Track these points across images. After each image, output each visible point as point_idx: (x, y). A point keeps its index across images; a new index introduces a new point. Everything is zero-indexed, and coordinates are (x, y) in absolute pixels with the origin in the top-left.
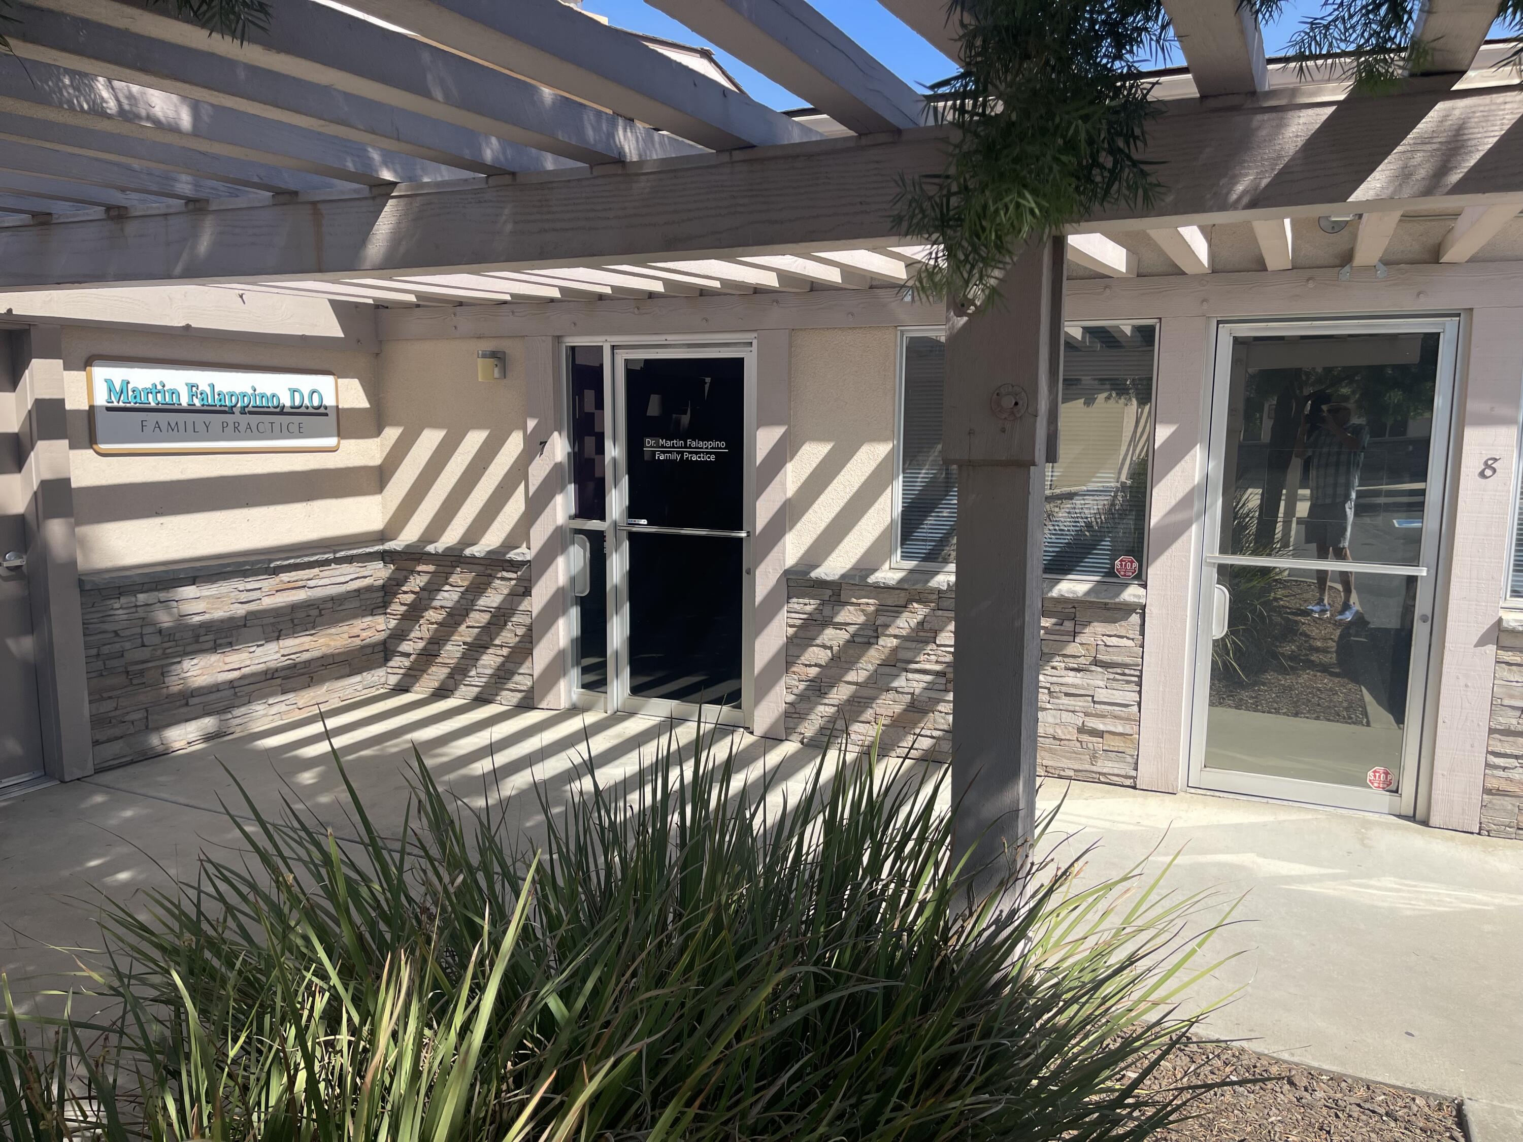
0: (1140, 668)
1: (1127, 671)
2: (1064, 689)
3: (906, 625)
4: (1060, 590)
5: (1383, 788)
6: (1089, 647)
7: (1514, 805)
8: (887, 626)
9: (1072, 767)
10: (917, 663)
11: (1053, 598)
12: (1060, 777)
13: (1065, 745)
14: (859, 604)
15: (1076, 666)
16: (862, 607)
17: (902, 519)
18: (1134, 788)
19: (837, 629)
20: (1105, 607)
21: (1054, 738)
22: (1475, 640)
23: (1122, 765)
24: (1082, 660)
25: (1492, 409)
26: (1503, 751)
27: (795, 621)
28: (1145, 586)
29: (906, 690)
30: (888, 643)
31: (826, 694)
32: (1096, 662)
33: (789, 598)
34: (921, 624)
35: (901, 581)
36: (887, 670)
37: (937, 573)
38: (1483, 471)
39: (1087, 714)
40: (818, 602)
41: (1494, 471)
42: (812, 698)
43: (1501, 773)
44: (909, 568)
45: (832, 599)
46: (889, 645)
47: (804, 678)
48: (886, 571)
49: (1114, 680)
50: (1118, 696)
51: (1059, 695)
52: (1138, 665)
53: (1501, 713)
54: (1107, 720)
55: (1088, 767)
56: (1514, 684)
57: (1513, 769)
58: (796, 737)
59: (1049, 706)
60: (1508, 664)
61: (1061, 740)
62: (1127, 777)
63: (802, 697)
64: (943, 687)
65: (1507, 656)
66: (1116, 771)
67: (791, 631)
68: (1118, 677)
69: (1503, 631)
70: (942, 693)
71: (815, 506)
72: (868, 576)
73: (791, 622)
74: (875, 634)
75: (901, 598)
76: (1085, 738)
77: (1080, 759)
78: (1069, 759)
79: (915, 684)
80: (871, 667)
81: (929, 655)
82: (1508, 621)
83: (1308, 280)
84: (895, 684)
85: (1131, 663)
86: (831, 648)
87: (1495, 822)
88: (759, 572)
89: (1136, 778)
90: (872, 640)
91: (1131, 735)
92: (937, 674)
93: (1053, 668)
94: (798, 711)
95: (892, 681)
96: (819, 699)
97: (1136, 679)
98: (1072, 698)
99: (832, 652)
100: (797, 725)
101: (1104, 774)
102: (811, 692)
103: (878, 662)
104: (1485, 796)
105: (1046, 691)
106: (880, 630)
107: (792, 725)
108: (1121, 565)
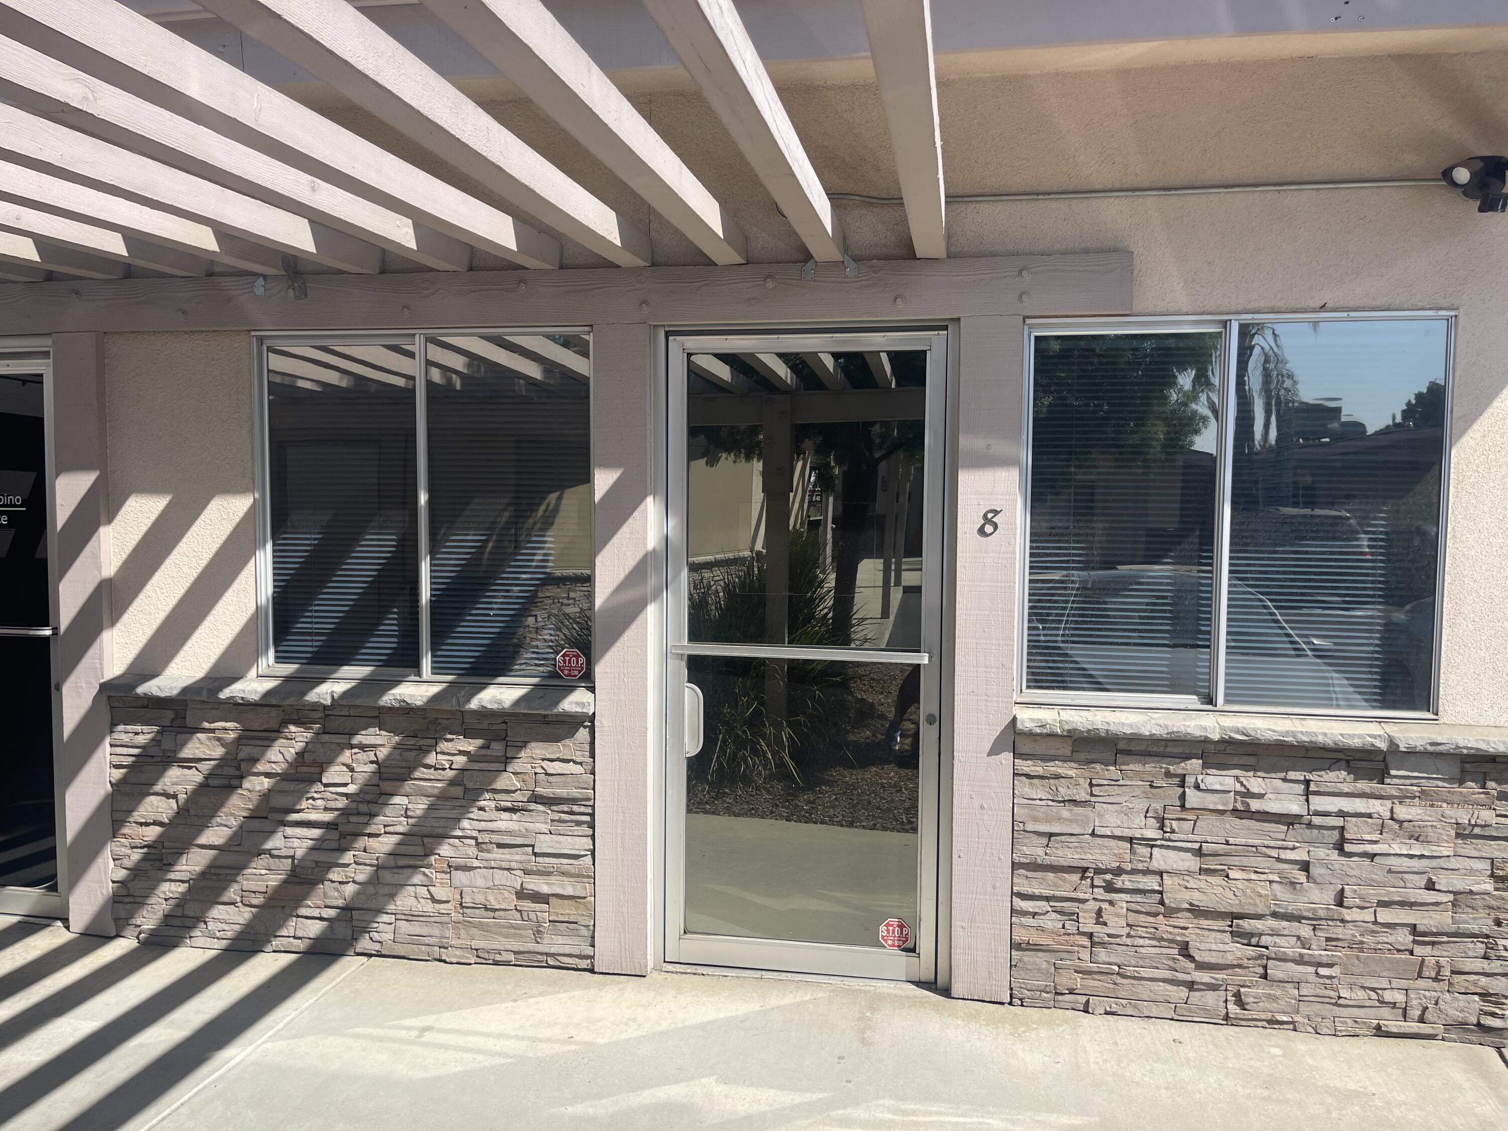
0: (591, 803)
1: (576, 808)
2: (495, 838)
3: (280, 758)
4: (480, 700)
5: (899, 946)
6: (526, 777)
7: (1048, 962)
8: (255, 760)
9: (510, 948)
10: (298, 811)
11: (473, 712)
12: (496, 963)
13: (500, 918)
14: (213, 731)
15: (509, 804)
16: (218, 734)
17: (274, 604)
18: (592, 971)
19: (183, 767)
20: (546, 720)
21: (486, 909)
22: (988, 746)
23: (575, 940)
24: (517, 796)
25: (988, 446)
26: (1030, 891)
27: (122, 758)
28: (592, 689)
29: (284, 852)
30: (256, 785)
31: (171, 865)
32: (536, 799)
33: (113, 725)
34: (300, 755)
35: (269, 693)
36: (256, 824)
37: (322, 680)
38: (983, 527)
39: (526, 872)
40: (155, 728)
41: (996, 527)
42: (151, 873)
43: (1029, 921)
44: (285, 673)
45: (176, 724)
46: (258, 788)
47: (138, 842)
48: (252, 680)
49: (560, 821)
50: (568, 845)
51: (490, 846)
52: (589, 799)
53: (1025, 841)
54: (553, 879)
55: (532, 946)
56: (1038, 802)
57: (1044, 914)
58: (130, 931)
59: (476, 863)
60: (1028, 776)
61: (494, 910)
62: (581, 957)
63: (136, 872)
64: (334, 845)
65: (1026, 766)
66: (567, 950)
67: (118, 774)
68: (565, 817)
69: (1019, 734)
70: (336, 854)
71: (149, 588)
72: (220, 689)
73: (117, 760)
74: (237, 773)
75: (272, 718)
76: (527, 905)
77: (521, 936)
78: (507, 936)
79: (296, 843)
80: (234, 823)
81: (314, 799)
82: (1023, 721)
83: (766, 278)
84: (269, 845)
85: (580, 796)
86: (175, 796)
87: (1029, 987)
88: (67, 690)
89: (593, 957)
90: (234, 782)
91: (585, 898)
92: (328, 826)
93: (481, 809)
94: (131, 893)
95: (265, 840)
96: (160, 873)
97: (588, 818)
98: (506, 850)
99: (177, 802)
100: (131, 916)
101: (553, 955)
102: (148, 863)
103: (245, 814)
104: (1014, 953)
105: (473, 842)
106: (243, 766)
107: (123, 914)
108: (564, 661)
